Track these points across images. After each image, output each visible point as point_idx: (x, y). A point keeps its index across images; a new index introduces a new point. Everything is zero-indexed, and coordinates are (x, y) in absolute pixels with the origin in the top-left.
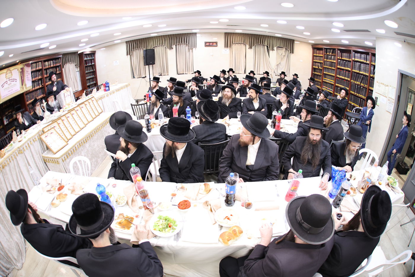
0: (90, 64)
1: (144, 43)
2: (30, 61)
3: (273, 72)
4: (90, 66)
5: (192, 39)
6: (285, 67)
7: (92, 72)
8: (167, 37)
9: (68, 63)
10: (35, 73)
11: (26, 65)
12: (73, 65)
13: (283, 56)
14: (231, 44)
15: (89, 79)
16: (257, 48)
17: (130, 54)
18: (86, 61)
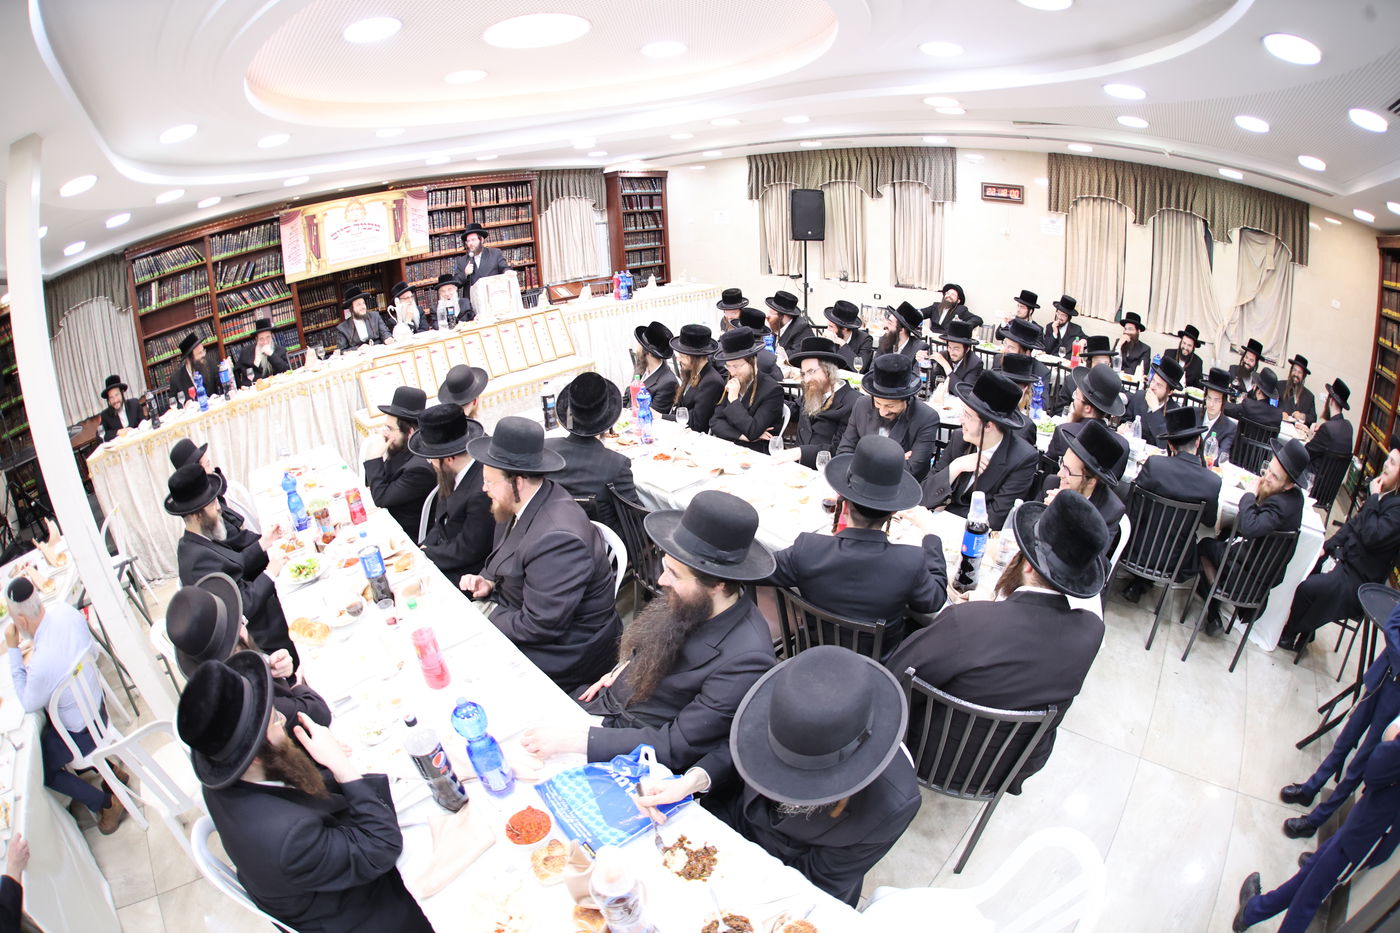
0: (646, 208)
1: (798, 167)
2: (425, 185)
3: (1222, 333)
4: (646, 213)
5: (939, 167)
6: (1275, 324)
7: (654, 232)
8: (865, 154)
9: (567, 198)
10: (444, 214)
11: (409, 193)
12: (586, 205)
13: (1268, 271)
14: (1072, 200)
15: (640, 251)
16: (1166, 224)
17: (757, 198)
18: (629, 196)
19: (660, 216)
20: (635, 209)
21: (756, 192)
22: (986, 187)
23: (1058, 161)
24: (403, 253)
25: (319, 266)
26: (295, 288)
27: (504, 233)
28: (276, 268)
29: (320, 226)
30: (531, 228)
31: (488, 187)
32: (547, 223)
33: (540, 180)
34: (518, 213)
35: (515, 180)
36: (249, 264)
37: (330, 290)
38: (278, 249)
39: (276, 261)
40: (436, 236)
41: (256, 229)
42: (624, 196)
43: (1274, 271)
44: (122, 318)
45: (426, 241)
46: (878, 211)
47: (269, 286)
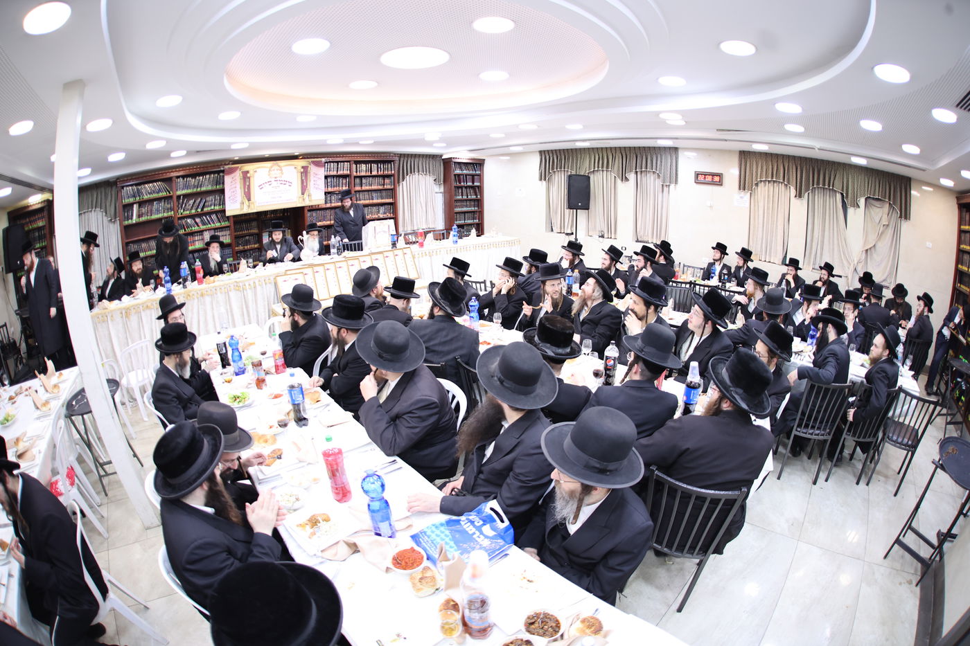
0: (470, 184)
1: (573, 159)
2: (324, 157)
3: (853, 270)
4: (470, 187)
5: (667, 160)
6: (888, 261)
7: (474, 200)
8: (618, 152)
9: (417, 174)
10: (335, 179)
11: (313, 162)
12: (429, 179)
13: (884, 225)
14: (754, 182)
15: (465, 213)
16: (816, 197)
17: (545, 180)
18: (459, 175)
19: (479, 190)
20: (462, 184)
21: (544, 176)
22: (698, 174)
23: (745, 155)
24: (306, 203)
25: (249, 206)
26: (232, 219)
27: (374, 195)
28: (220, 205)
29: (252, 179)
30: (393, 192)
31: (365, 162)
32: (403, 190)
33: (400, 160)
34: (384, 182)
35: (382, 159)
36: (201, 199)
37: (254, 224)
38: (222, 191)
39: (220, 199)
40: (329, 193)
41: (208, 176)
42: (455, 175)
43: (888, 225)
44: (111, 225)
45: (323, 196)
46: (626, 190)
47: (214, 217)
